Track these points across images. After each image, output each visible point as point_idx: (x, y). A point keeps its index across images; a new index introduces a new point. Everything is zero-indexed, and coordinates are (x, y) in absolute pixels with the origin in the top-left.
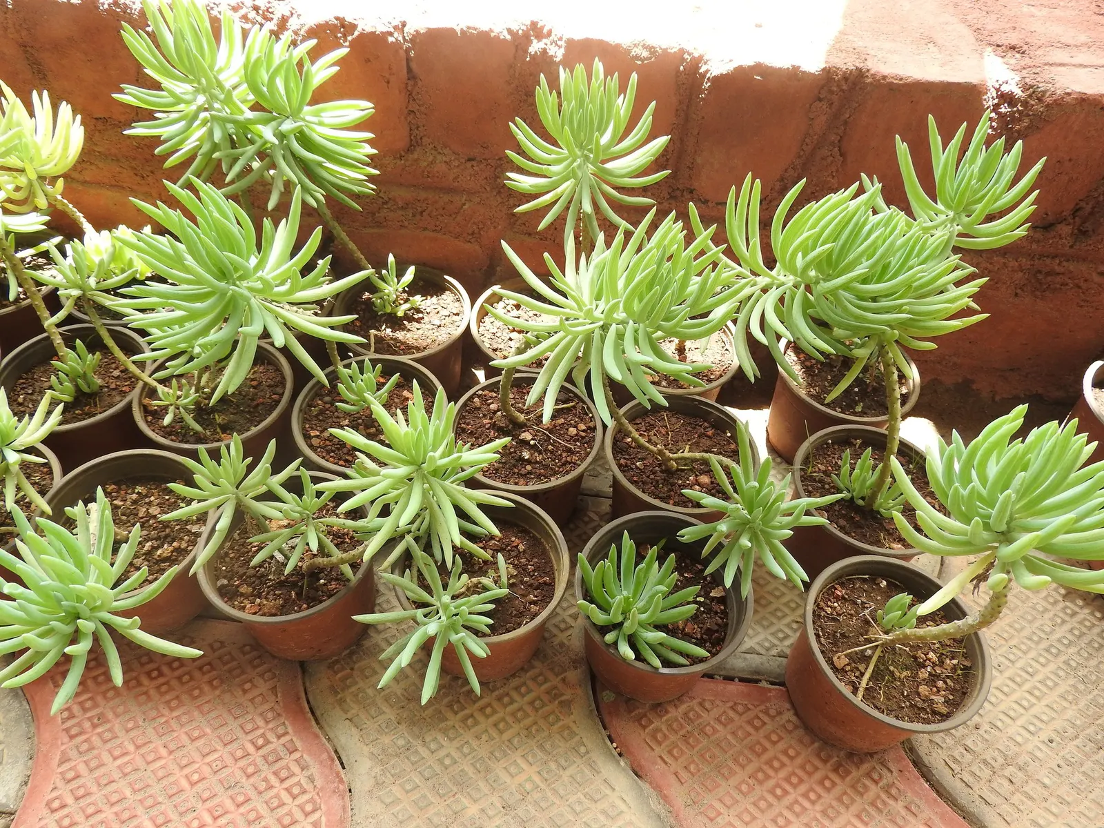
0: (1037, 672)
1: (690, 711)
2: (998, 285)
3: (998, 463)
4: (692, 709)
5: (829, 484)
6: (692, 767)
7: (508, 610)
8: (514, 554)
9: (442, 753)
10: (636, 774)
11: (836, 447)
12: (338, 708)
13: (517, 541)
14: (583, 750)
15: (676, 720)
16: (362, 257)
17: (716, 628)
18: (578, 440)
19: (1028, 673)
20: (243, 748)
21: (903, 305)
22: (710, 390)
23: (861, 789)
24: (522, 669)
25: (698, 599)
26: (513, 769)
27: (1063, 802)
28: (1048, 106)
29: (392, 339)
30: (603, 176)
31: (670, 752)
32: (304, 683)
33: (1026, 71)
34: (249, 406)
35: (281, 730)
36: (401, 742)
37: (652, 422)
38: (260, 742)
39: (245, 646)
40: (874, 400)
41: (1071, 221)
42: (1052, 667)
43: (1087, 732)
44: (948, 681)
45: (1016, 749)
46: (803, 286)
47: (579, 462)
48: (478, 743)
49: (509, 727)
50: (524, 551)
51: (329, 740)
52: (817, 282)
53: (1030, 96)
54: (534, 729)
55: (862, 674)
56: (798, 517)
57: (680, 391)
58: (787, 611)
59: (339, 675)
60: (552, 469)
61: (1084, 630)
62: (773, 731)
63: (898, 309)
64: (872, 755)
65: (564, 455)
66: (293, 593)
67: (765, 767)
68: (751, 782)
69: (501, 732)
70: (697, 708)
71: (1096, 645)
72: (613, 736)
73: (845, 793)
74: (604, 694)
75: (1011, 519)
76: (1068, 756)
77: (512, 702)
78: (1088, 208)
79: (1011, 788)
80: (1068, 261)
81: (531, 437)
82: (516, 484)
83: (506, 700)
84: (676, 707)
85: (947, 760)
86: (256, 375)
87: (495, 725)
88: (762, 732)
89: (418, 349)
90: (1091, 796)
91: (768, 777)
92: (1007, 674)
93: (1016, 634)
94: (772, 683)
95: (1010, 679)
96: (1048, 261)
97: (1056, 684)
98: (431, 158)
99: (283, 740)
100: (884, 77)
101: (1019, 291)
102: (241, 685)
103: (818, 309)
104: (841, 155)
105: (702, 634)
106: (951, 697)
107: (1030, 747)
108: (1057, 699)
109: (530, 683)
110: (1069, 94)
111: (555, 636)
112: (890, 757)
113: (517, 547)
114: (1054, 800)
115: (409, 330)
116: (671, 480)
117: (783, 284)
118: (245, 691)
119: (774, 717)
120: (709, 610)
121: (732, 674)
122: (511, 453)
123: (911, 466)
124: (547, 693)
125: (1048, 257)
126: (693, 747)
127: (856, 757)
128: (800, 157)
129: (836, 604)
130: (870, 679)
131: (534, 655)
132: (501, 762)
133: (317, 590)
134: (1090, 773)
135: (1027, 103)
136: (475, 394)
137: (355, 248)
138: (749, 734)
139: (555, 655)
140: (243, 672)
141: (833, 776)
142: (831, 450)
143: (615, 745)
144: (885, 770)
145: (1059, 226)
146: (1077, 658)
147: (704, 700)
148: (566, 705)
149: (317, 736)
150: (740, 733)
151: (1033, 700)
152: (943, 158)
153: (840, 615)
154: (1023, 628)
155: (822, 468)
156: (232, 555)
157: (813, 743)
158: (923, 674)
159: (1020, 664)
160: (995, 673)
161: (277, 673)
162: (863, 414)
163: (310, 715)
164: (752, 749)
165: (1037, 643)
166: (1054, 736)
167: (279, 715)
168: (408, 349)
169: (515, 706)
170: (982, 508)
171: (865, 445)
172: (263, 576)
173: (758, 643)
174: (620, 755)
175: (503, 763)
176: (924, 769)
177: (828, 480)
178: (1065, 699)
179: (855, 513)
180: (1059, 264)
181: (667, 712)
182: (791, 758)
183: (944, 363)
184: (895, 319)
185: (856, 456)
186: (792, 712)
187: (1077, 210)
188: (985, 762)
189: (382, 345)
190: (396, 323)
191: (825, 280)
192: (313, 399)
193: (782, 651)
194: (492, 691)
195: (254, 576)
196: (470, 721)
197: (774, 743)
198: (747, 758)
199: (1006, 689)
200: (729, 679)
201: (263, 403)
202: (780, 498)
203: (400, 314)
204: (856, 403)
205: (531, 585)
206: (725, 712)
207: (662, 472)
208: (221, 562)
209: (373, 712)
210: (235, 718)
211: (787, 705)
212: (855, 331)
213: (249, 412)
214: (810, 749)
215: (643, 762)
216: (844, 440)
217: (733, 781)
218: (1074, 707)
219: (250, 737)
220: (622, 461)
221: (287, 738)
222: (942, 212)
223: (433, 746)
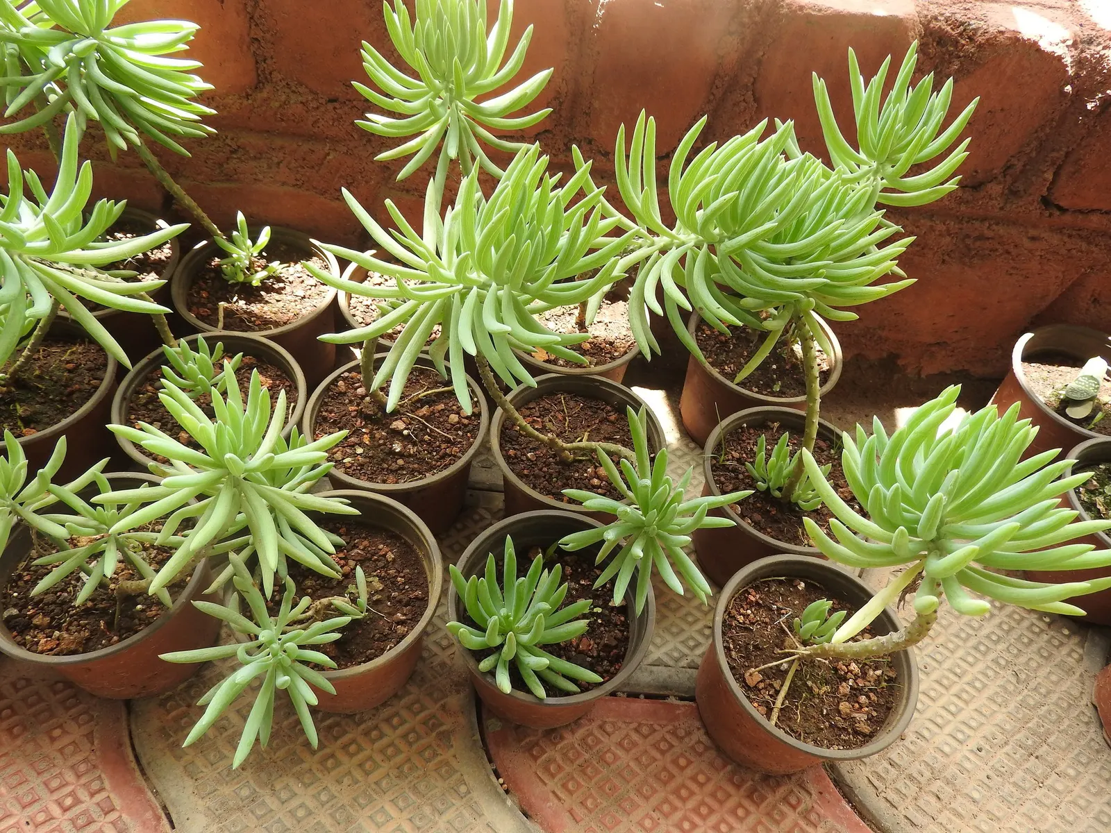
0: (965, 672)
1: (588, 736)
2: (925, 251)
3: (926, 458)
4: (591, 734)
5: (743, 473)
6: (589, 803)
7: (370, 633)
8: (381, 564)
9: (294, 803)
10: (525, 814)
11: (752, 431)
12: (168, 754)
13: (386, 549)
14: (463, 789)
15: (573, 747)
16: (204, 215)
17: (614, 643)
18: (460, 429)
19: (956, 674)
20: (45, 810)
21: (819, 268)
22: (613, 369)
23: (777, 817)
24: (396, 696)
25: (595, 610)
26: (380, 818)
27: (993, 818)
28: (980, 46)
29: (245, 312)
30: (475, 117)
31: (564, 786)
32: (129, 726)
33: (956, 6)
34: (61, 394)
35: (95, 786)
36: (245, 792)
37: (547, 406)
38: (68, 801)
39: (56, 683)
40: (793, 378)
41: (1002, 179)
42: (980, 666)
43: (1018, 736)
44: (871, 695)
45: (944, 760)
46: (705, 246)
47: (459, 454)
48: (339, 788)
49: (376, 766)
50: (394, 560)
51: (156, 794)
52: (721, 241)
53: (961, 34)
54: (406, 768)
55: (777, 692)
56: (700, 518)
57: (578, 371)
58: (698, 614)
59: (174, 714)
60: (427, 463)
61: (1013, 624)
62: (682, 755)
63: (814, 272)
64: (789, 776)
65: (443, 446)
66: (102, 623)
67: (672, 798)
68: (655, 815)
69: (367, 773)
70: (597, 733)
71: (1026, 640)
72: (500, 771)
73: (760, 822)
74: (489, 722)
75: (942, 523)
76: (998, 766)
77: (381, 736)
78: (1019, 166)
79: (939, 805)
80: (997, 224)
81: (404, 426)
82: (384, 482)
83: (374, 734)
84: (573, 732)
85: (871, 777)
86: (74, 357)
87: (361, 765)
88: (668, 757)
89: (277, 324)
90: (1023, 810)
91: (675, 809)
92: (935, 676)
93: (943, 631)
94: (682, 699)
95: (937, 681)
96: (977, 224)
97: (985, 686)
98: (283, 97)
99: (98, 798)
100: (801, 8)
101: (946, 257)
102: (49, 733)
103: (723, 274)
104: (755, 100)
105: (598, 652)
106: (875, 714)
107: (958, 757)
108: (986, 703)
109: (404, 713)
110: (1002, 33)
111: (436, 654)
112: (808, 778)
113: (384, 556)
114: (983, 816)
115: (267, 302)
116: (567, 473)
117: (683, 244)
118: (53, 740)
119: (682, 738)
120: (608, 623)
121: (637, 690)
122: (380, 445)
123: (832, 451)
124: (424, 724)
125: (977, 219)
126: (590, 778)
127: (771, 780)
128: (709, 102)
129: (749, 612)
130: (786, 697)
131: (411, 678)
132: (367, 809)
133: (132, 617)
134: (1021, 784)
135: (957, 42)
136: (339, 376)
137: (194, 204)
138: (655, 760)
139: (435, 678)
140: (52, 716)
141: (746, 803)
142: (746, 435)
143: (501, 780)
144: (803, 792)
145: (989, 185)
146: (1006, 655)
147: (605, 722)
148: (445, 737)
149: (140, 791)
150: (644, 759)
151: (961, 704)
152: (864, 95)
153: (753, 624)
154: (951, 624)
155: (736, 455)
156: (26, 578)
157: (725, 766)
158: (845, 688)
159: (946, 665)
160: (922, 676)
161: (95, 715)
162: (781, 394)
163: (134, 765)
164: (657, 777)
165: (965, 640)
166: (982, 743)
167: (95, 767)
168: (265, 323)
169: (385, 741)
170: (908, 511)
171: (783, 428)
172: (64, 602)
173: (667, 654)
174: (507, 792)
175: (367, 812)
176: (847, 789)
177: (742, 468)
178: (995, 702)
179: (771, 507)
180: (988, 228)
181: (562, 738)
182: (701, 785)
183: (868, 336)
184: (810, 285)
185: (773, 441)
186: (702, 731)
187: (1009, 167)
188: (911, 778)
189: (233, 320)
190: (251, 293)
191: (730, 239)
192: (141, 384)
193: (693, 661)
194: (359, 725)
195: (54, 603)
196: (330, 763)
197: (682, 769)
198: (652, 787)
199: (932, 694)
200: (634, 695)
201: (80, 390)
202: (677, 499)
203: (256, 283)
204: (774, 382)
205: (400, 601)
206: (627, 735)
207: (556, 463)
208: (12, 587)
209: (212, 757)
210: (39, 774)
211: (698, 724)
212: (767, 299)
213: (61, 402)
214: (722, 774)
215: (533, 800)
216: (761, 424)
217: (638, 815)
218: (1004, 710)
219: (56, 796)
220: (512, 452)
221: (103, 795)
222: (865, 163)
223: (284, 795)
